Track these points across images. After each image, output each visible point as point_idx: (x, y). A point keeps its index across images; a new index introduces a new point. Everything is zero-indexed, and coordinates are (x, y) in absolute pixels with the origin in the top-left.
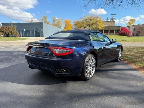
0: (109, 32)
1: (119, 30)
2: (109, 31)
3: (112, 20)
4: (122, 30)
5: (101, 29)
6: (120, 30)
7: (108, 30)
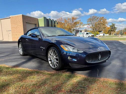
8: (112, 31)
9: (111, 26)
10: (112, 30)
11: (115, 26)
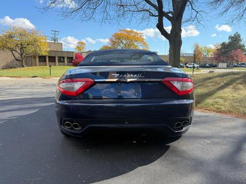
0: (57, 61)
1: (72, 58)
2: (57, 59)
3: (55, 40)
4: (76, 58)
5: (44, 54)
6: (74, 58)
7: (55, 57)
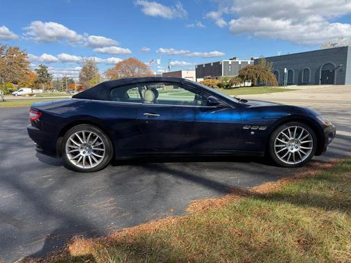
8: (43, 82)
9: (38, 72)
10: (43, 79)
11: (48, 72)
